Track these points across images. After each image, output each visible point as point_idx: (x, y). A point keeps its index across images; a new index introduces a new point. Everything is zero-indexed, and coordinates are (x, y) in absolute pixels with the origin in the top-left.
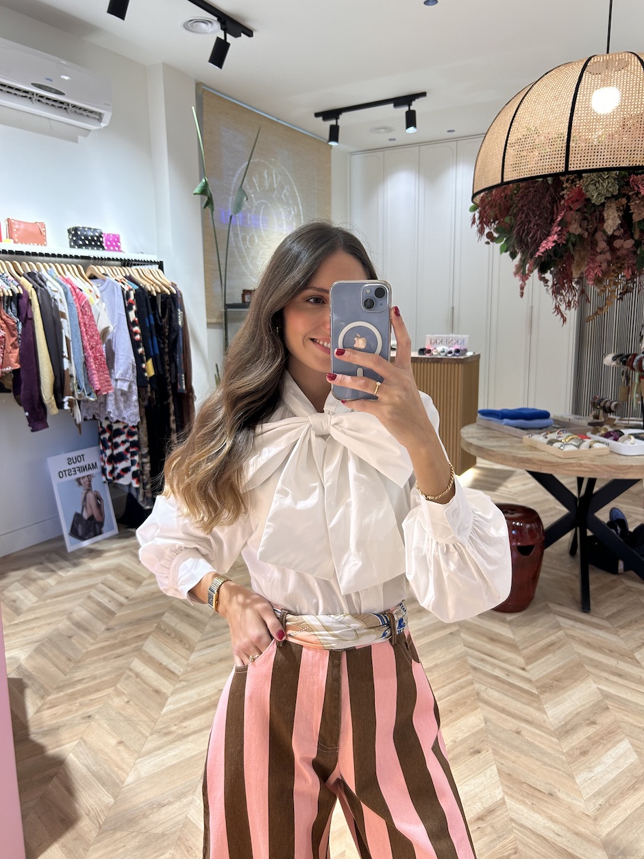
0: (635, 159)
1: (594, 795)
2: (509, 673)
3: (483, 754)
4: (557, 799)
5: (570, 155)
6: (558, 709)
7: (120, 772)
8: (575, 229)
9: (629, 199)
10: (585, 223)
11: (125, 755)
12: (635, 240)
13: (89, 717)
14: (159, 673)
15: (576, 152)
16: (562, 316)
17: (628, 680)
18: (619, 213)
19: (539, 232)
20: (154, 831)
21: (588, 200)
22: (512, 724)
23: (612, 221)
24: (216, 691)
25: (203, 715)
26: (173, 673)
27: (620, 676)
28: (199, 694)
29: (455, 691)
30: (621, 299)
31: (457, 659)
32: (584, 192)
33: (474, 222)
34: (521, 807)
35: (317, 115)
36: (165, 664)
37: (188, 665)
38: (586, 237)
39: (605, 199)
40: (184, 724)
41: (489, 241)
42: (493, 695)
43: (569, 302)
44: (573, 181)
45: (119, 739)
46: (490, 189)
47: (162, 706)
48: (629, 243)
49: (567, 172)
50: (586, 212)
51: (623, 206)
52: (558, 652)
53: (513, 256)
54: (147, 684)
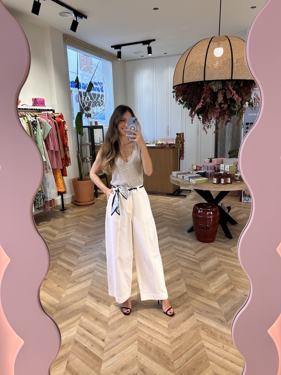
0: (227, 77)
1: (215, 289)
2: (189, 257)
3: (180, 280)
4: (204, 290)
5: (206, 75)
6: (204, 267)
7: (60, 294)
8: (208, 100)
9: (226, 90)
10: (212, 98)
11: (61, 289)
12: (228, 105)
13: (46, 279)
14: (68, 265)
15: (207, 74)
16: (206, 131)
17: (227, 256)
18: (223, 95)
19: (196, 102)
20: (74, 308)
21: (212, 90)
22: (190, 271)
23: (220, 99)
24: (89, 269)
25: (86, 276)
26: (73, 264)
27: (226, 256)
28: (83, 270)
29: (171, 263)
30: (226, 124)
31: (172, 254)
32: (211, 87)
33: (174, 97)
34: (192, 293)
35: (112, 47)
36: (69, 261)
37: (78, 261)
38: (212, 102)
39: (218, 90)
40: (80, 279)
41: (180, 103)
42: (184, 264)
43: (208, 126)
44: (207, 84)
45: (58, 285)
46: (179, 85)
47: (71, 274)
48: (226, 106)
49: (204, 81)
50: (212, 94)
51: (224, 93)
52: (206, 250)
53: (189, 109)
54: (64, 268)
